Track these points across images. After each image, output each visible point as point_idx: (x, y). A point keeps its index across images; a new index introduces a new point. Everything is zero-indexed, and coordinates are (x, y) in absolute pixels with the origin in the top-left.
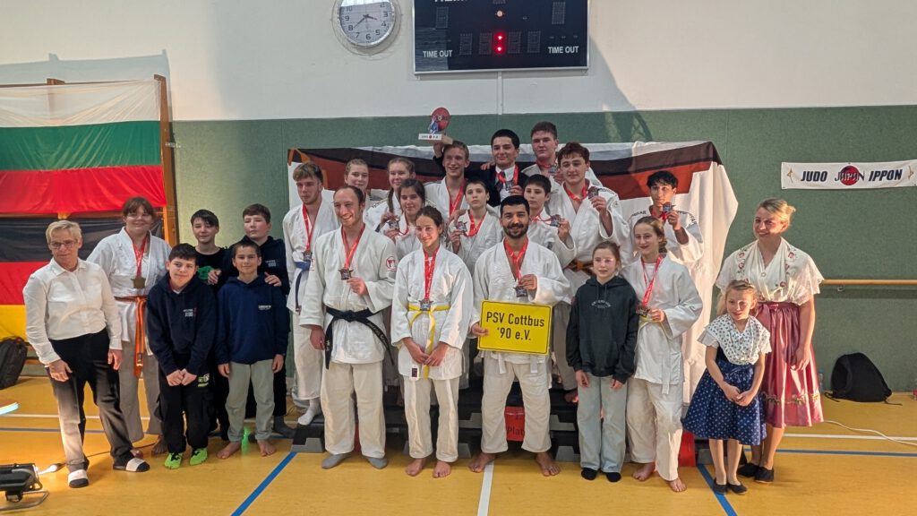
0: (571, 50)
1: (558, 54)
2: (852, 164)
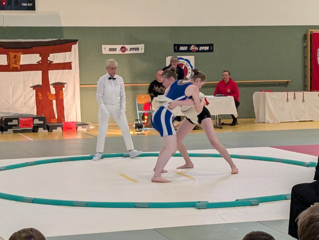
0: (30, 5)
1: (25, 6)
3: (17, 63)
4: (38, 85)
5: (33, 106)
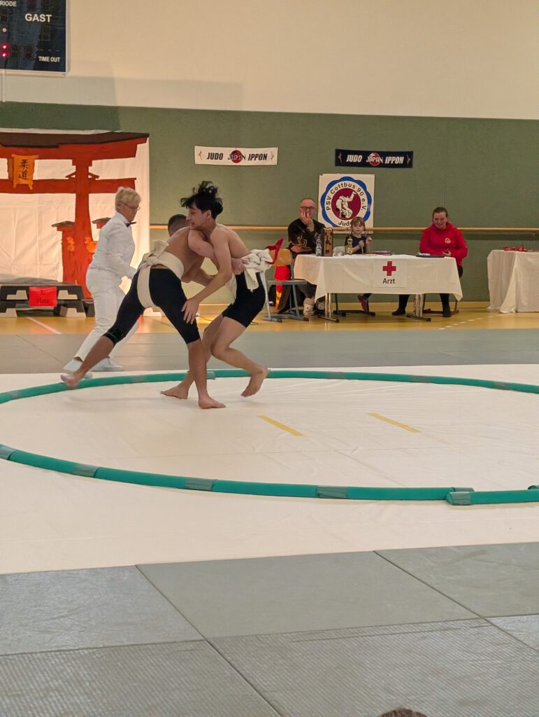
0: (55, 60)
1: (47, 62)
2: (238, 149)
3: (28, 177)
4: (68, 223)
5: (56, 263)
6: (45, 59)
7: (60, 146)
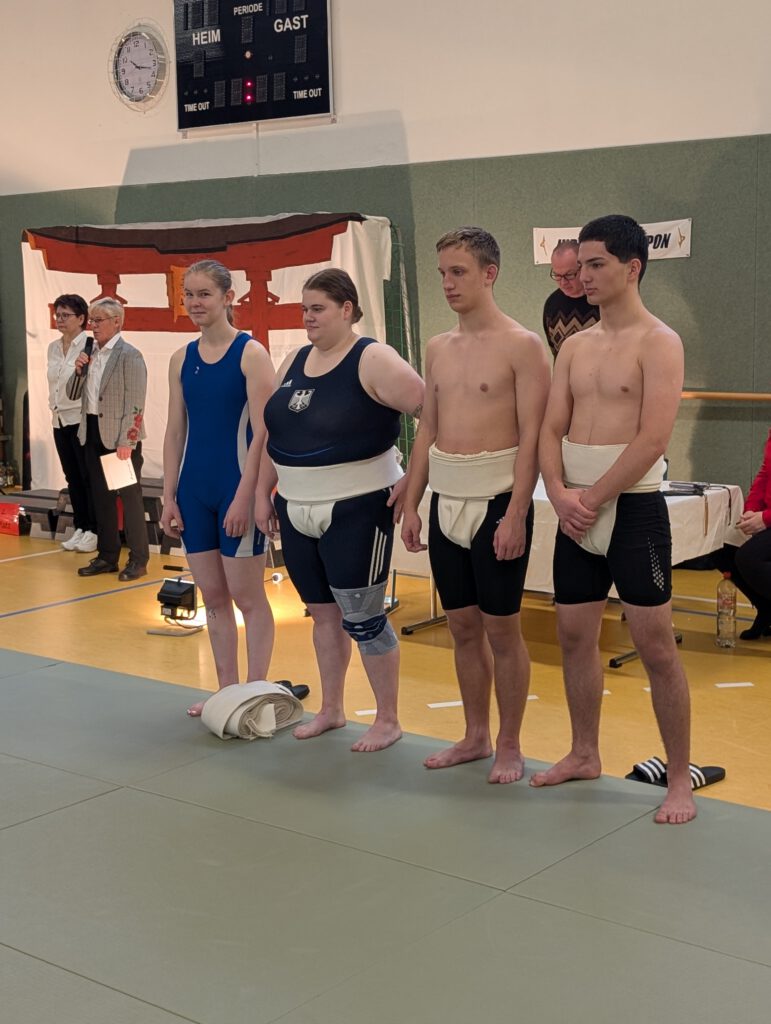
0: (315, 93)
1: (304, 99)
6: (301, 94)
7: (229, 248)
